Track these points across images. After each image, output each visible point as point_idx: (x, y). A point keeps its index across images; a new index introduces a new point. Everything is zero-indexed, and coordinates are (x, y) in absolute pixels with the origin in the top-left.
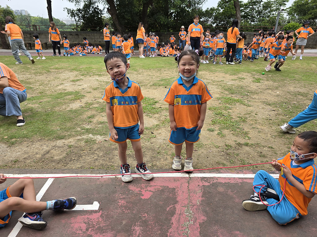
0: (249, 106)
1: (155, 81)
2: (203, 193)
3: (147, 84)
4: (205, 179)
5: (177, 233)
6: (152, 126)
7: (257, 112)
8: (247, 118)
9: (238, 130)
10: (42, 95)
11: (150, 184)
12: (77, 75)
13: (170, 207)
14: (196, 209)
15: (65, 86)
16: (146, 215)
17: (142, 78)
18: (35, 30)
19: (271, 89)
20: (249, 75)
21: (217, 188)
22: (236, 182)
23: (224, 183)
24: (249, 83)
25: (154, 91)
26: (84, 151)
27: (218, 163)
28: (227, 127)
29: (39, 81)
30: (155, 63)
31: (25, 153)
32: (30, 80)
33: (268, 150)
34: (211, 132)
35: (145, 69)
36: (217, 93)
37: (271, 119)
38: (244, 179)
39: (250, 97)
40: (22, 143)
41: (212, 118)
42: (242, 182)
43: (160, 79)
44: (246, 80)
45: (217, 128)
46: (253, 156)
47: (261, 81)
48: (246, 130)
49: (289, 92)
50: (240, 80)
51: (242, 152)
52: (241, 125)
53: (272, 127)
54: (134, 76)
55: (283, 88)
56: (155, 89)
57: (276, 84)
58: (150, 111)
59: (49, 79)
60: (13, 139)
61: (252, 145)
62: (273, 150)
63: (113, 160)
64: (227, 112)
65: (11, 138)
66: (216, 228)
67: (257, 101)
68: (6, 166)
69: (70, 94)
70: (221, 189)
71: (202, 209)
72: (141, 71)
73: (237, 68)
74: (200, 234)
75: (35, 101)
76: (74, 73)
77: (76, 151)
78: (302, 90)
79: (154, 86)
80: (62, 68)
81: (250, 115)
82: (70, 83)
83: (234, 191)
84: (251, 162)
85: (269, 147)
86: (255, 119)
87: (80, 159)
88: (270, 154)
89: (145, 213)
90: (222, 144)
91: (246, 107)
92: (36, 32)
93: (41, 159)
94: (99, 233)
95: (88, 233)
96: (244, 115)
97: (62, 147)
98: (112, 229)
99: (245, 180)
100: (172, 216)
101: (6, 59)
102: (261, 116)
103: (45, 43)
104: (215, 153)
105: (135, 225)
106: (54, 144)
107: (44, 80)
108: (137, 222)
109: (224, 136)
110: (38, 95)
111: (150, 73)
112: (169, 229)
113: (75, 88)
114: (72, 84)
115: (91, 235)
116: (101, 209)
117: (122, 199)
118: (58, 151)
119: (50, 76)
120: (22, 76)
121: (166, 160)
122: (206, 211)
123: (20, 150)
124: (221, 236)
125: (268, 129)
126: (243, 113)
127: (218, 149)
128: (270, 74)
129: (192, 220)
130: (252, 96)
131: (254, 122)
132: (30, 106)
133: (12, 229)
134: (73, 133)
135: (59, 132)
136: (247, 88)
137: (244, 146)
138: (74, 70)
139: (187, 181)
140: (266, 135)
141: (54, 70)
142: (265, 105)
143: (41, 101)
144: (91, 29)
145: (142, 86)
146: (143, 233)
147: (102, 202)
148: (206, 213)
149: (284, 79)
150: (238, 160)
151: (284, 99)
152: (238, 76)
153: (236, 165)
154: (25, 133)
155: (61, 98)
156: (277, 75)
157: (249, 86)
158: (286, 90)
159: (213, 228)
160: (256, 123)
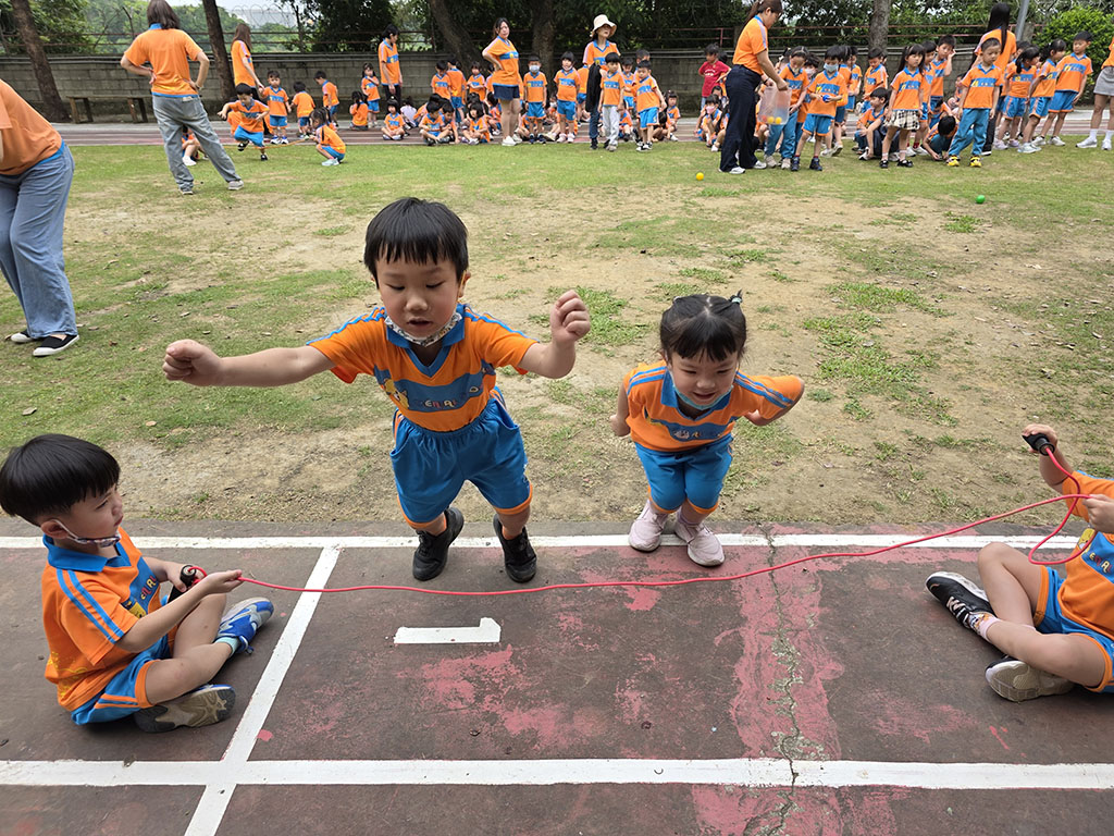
0: (941, 314)
1: (603, 230)
2: (821, 594)
3: (576, 240)
4: (824, 553)
5: (758, 709)
7: (971, 335)
8: (938, 357)
9: (913, 396)
10: (228, 283)
11: (647, 566)
12: (329, 213)
13: (724, 634)
14: (808, 642)
16: (652, 657)
17: (556, 222)
19: (1010, 254)
20: (931, 204)
21: (865, 579)
22: (923, 561)
23: (886, 563)
24: (933, 234)
25: (607, 266)
27: (859, 503)
28: (874, 385)
29: (205, 236)
31: (226, 472)
32: (176, 232)
33: (1020, 460)
34: (823, 405)
35: (560, 188)
36: (824, 270)
38: (951, 553)
39: (942, 282)
40: (208, 442)
41: (821, 358)
42: (943, 560)
43: (620, 223)
44: (921, 223)
45: (841, 392)
46: (971, 480)
47: (974, 227)
48: (939, 394)
49: (1075, 266)
50: (898, 224)
51: (935, 468)
52: (923, 379)
53: (1025, 385)
54: (527, 215)
55: (1055, 252)
56: (608, 259)
57: (1027, 237)
58: (605, 336)
59: (236, 227)
60: (177, 430)
61: (965, 444)
64: (868, 338)
65: (169, 427)
66: (876, 695)
67: (966, 295)
68: (176, 513)
69: (322, 278)
70: (879, 583)
71: (825, 640)
72: (545, 195)
73: (886, 182)
74: (830, 711)
75: (212, 303)
76: (319, 205)
79: (603, 250)
80: (273, 190)
81: (948, 344)
82: (315, 240)
83: (921, 589)
84: (967, 498)
85: (1023, 453)
86: (966, 358)
89: (648, 651)
90: (864, 443)
91: (931, 317)
93: (280, 491)
94: (517, 708)
95: (485, 707)
96: (929, 344)
97: (340, 454)
98: (556, 698)
99: (954, 556)
100: (735, 660)
102: (985, 349)
104: (843, 472)
105: (623, 686)
106: (312, 445)
107: (222, 232)
108: (629, 679)
109: (866, 417)
110: (214, 284)
111: (580, 203)
112: (730, 697)
113: (334, 257)
114: (320, 246)
115: (494, 713)
116: (510, 641)
117: (565, 610)
118: (331, 466)
119: (237, 218)
120: (144, 218)
122: (839, 648)
123: (205, 463)
124: (896, 720)
125: (1013, 393)
126: (924, 340)
127: (853, 459)
128: (1004, 202)
129: (797, 673)
130: (947, 281)
131: (967, 369)
132: (199, 319)
133: (250, 698)
134: (364, 409)
135: (319, 407)
136: (926, 253)
137: (939, 448)
138: (314, 194)
139: (765, 558)
140: (1010, 411)
141: (247, 197)
142: (996, 311)
143: (233, 304)
144: (351, 45)
145: (560, 248)
146: (650, 708)
147: (506, 621)
148: (840, 652)
149: (1057, 219)
150: (923, 493)
151: (1060, 290)
152: (891, 208)
153: (919, 508)
154: (207, 408)
155: (297, 293)
156: (1031, 203)
157: (934, 243)
158: (1065, 256)
159: (869, 696)
160: (971, 373)
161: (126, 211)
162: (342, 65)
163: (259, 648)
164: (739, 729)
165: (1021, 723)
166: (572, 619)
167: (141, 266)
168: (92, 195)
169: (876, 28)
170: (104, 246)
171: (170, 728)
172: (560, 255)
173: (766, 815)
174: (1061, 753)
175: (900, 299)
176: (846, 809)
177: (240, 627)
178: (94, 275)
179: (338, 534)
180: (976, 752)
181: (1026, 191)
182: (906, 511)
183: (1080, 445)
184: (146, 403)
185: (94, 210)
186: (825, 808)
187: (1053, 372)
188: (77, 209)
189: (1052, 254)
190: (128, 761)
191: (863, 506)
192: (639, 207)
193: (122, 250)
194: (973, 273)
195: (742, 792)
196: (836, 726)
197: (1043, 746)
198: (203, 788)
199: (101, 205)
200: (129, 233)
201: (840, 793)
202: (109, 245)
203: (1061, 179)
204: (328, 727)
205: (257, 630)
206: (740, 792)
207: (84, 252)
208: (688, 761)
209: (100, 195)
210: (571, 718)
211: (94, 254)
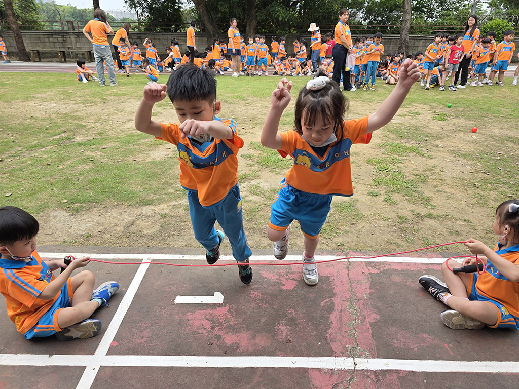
0: (430, 158)
2: (370, 283)
4: (373, 265)
5: (340, 335)
7: (443, 167)
8: (427, 177)
9: (415, 195)
10: (102, 137)
13: (325, 301)
14: (364, 305)
16: (293, 311)
17: (255, 112)
18: (72, 29)
19: (462, 131)
20: (427, 107)
21: (391, 277)
23: (400, 270)
24: (427, 121)
26: (186, 223)
27: (389, 242)
28: (398, 189)
29: (92, 115)
31: (99, 224)
32: (78, 113)
33: (463, 224)
34: (374, 198)
35: (257, 96)
36: (377, 136)
39: (431, 143)
40: (91, 210)
41: (374, 177)
42: (426, 269)
44: (422, 116)
45: (383, 192)
47: (446, 118)
48: (427, 194)
49: (492, 137)
50: (411, 116)
51: (424, 228)
52: (420, 187)
53: (467, 191)
54: (242, 109)
55: (483, 130)
57: (470, 123)
58: (276, 164)
59: (107, 111)
60: (77, 204)
61: (438, 217)
62: (470, 224)
64: (396, 168)
65: (73, 203)
66: (394, 329)
67: (441, 149)
68: (76, 242)
70: (397, 279)
71: (371, 304)
72: (250, 99)
74: (373, 336)
75: (95, 146)
77: (174, 222)
78: (513, 134)
80: (124, 95)
81: (432, 171)
84: (439, 241)
85: (465, 221)
86: (440, 177)
87: (183, 233)
88: (466, 231)
89: (291, 308)
90: (392, 215)
91: (425, 159)
92: (73, 33)
93: (124, 233)
94: (230, 333)
95: (215, 332)
96: (424, 171)
97: (152, 216)
98: (248, 328)
99: (431, 267)
100: (330, 313)
101: (31, 78)
102: (449, 174)
103: (88, 51)
104: (383, 229)
105: (279, 323)
106: (139, 212)
107: (100, 114)
108: (282, 320)
109: (394, 203)
110: (97, 137)
111: (266, 104)
112: (327, 329)
115: (219, 335)
116: (228, 303)
118: (148, 222)
119: (107, 107)
120: (64, 107)
122: (377, 308)
123: (90, 220)
124: (402, 340)
125: (461, 194)
126: (421, 169)
127: (387, 222)
128: (460, 107)
129: (358, 319)
130: (433, 143)
131: (441, 183)
132: (88, 153)
133: (108, 327)
134: (164, 196)
135: (143, 195)
136: (424, 130)
137: (426, 218)
139: (345, 266)
140: (459, 202)
141: (112, 98)
142: (455, 157)
143: (104, 147)
144: (162, 29)
145: (256, 124)
146: (291, 334)
147: (226, 293)
148: (378, 310)
149: (484, 115)
150: (418, 239)
151: (484, 147)
152: (409, 109)
153: (416, 245)
154: (91, 194)
155: (134, 142)
156: (472, 108)
157: (427, 125)
158: (487, 132)
159: (390, 330)
160: (442, 184)
161: (56, 103)
162: (158, 38)
163: (112, 304)
164: (331, 344)
165: (459, 343)
166: (256, 293)
167: (62, 129)
168: (40, 95)
169: (404, 27)
170: (45, 119)
171: (71, 339)
172: (256, 127)
173: (342, 382)
174: (476, 356)
175: (411, 150)
176: (378, 380)
177: (103, 295)
178: (40, 132)
179: (150, 253)
180: (438, 355)
181: (471, 102)
182: (411, 247)
183: (491, 218)
184: (63, 192)
185: (40, 102)
186: (369, 379)
187: (480, 185)
188: (33, 101)
189: (481, 131)
190: (51, 354)
191: (391, 244)
193: (54, 121)
194: (445, 140)
196: (375, 343)
197: (468, 353)
198: (85, 367)
199: (44, 100)
200: (57, 113)
201: (376, 373)
202: (47, 118)
203: (487, 97)
204: (143, 341)
205: (111, 296)
206: (330, 372)
207: (36, 121)
208: (307, 358)
209: (43, 95)
210: (255, 338)
211: (40, 123)
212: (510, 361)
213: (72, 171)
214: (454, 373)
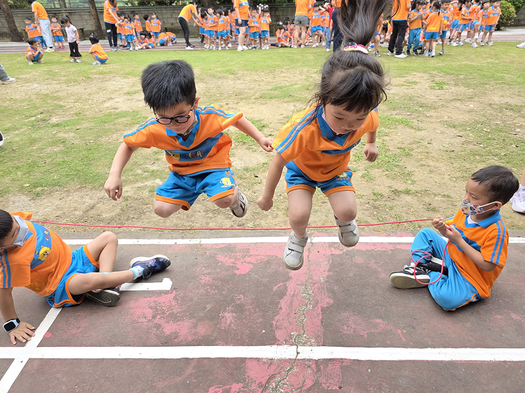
0: (419, 130)
1: (264, 90)
2: (330, 265)
3: (250, 95)
4: (336, 245)
5: (287, 321)
6: (256, 166)
7: (431, 140)
9: (396, 169)
10: (79, 118)
11: (249, 252)
12: (134, 83)
13: (279, 285)
14: (319, 289)
15: (116, 102)
16: (242, 297)
17: (242, 86)
18: (63, 7)
19: (460, 100)
20: (426, 76)
21: (353, 258)
22: (383, 249)
23: (365, 250)
24: (424, 90)
25: (262, 107)
26: (148, 206)
28: (378, 164)
29: (73, 95)
30: (265, 59)
31: (58, 208)
32: (60, 94)
33: (442, 200)
35: (248, 70)
37: (453, 151)
38: (397, 245)
39: (424, 114)
40: (52, 194)
42: (393, 249)
43: (273, 87)
44: (419, 85)
45: (362, 168)
46: (416, 209)
47: (445, 87)
48: (410, 168)
49: (490, 105)
50: (408, 86)
51: (399, 204)
52: (403, 161)
53: (452, 164)
54: (229, 83)
55: (482, 98)
56: (264, 104)
57: (470, 91)
59: (89, 90)
60: (39, 188)
61: (416, 192)
62: (450, 199)
63: (192, 219)
65: (35, 187)
66: (346, 314)
67: (434, 120)
69: (124, 114)
70: (359, 260)
71: (327, 288)
72: (240, 73)
74: (322, 322)
75: (69, 127)
76: (130, 79)
77: (135, 205)
78: (512, 102)
79: (262, 99)
80: (111, 72)
81: (419, 144)
82: (124, 96)
83: (379, 263)
85: (444, 196)
86: (427, 150)
87: (143, 217)
88: (444, 207)
89: (241, 293)
90: (367, 192)
91: (414, 131)
92: (65, 10)
93: (82, 217)
94: (171, 321)
95: (156, 321)
96: (410, 144)
98: (191, 316)
99: (399, 247)
100: (281, 298)
101: (19, 59)
102: (436, 147)
103: (81, 29)
105: (225, 310)
106: (102, 195)
107: (81, 93)
109: (371, 179)
110: (73, 118)
111: (256, 77)
112: (275, 315)
113: (132, 104)
114: (126, 99)
115: (159, 324)
116: (175, 289)
117: (205, 274)
118: (109, 205)
119: (90, 86)
120: (46, 87)
121: (276, 217)
122: (333, 292)
123: (49, 204)
124: (353, 326)
125: (445, 167)
126: (407, 142)
127: (361, 199)
128: (462, 75)
129: (310, 304)
130: (426, 113)
131: (425, 156)
132: (61, 135)
133: (45, 317)
134: (130, 178)
136: (419, 100)
137: (403, 195)
138: (129, 74)
140: (442, 176)
141: (97, 76)
142: (446, 128)
143: (78, 128)
145: (242, 99)
146: (236, 321)
147: (176, 279)
148: (333, 294)
149: (486, 82)
150: (391, 216)
151: (480, 116)
152: (407, 78)
154: (55, 177)
155: (110, 122)
156: (475, 75)
157: (423, 94)
158: (486, 100)
159: (342, 315)
160: (427, 158)
161: (38, 84)
164: (276, 332)
165: (414, 328)
167: (40, 110)
168: (24, 76)
170: (24, 101)
172: (241, 103)
173: (279, 373)
174: (430, 343)
175: (401, 122)
176: (319, 370)
178: (16, 114)
180: (388, 342)
181: (474, 69)
184: (27, 176)
185: (23, 83)
186: (309, 369)
189: (480, 100)
192: (284, 79)
193: (32, 102)
194: (439, 110)
195: (271, 361)
196: (323, 330)
197: (422, 339)
198: (13, 360)
199: (27, 81)
200: (37, 94)
201: (317, 362)
202: (27, 100)
203: (492, 63)
204: (79, 331)
206: (269, 362)
207: (15, 103)
208: (248, 347)
209: (28, 76)
210: (196, 326)
211: (19, 104)
212: (466, 347)
213: (41, 153)
214: (403, 361)
